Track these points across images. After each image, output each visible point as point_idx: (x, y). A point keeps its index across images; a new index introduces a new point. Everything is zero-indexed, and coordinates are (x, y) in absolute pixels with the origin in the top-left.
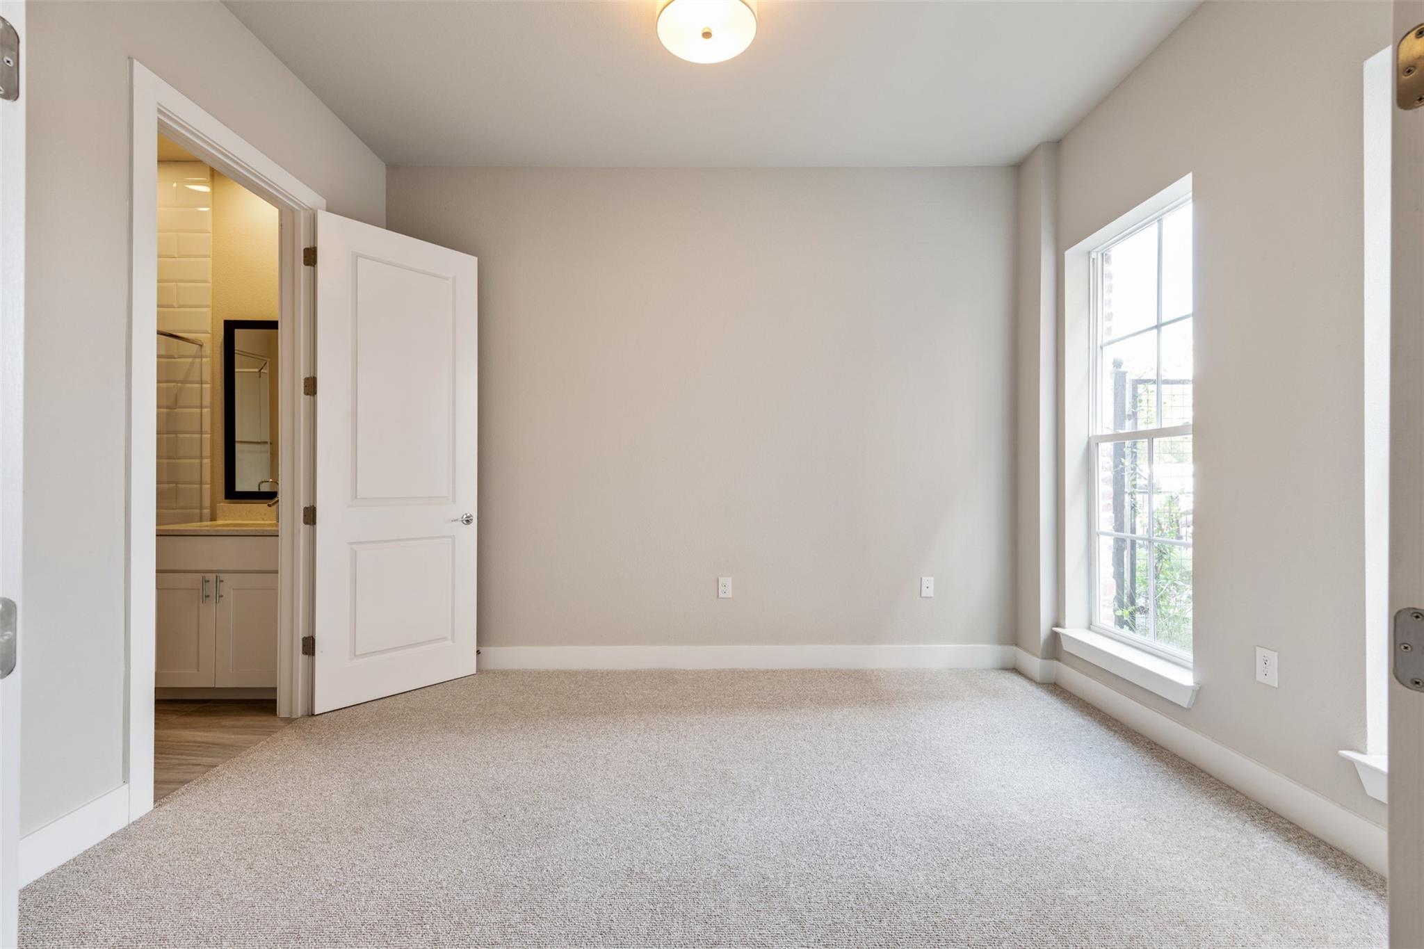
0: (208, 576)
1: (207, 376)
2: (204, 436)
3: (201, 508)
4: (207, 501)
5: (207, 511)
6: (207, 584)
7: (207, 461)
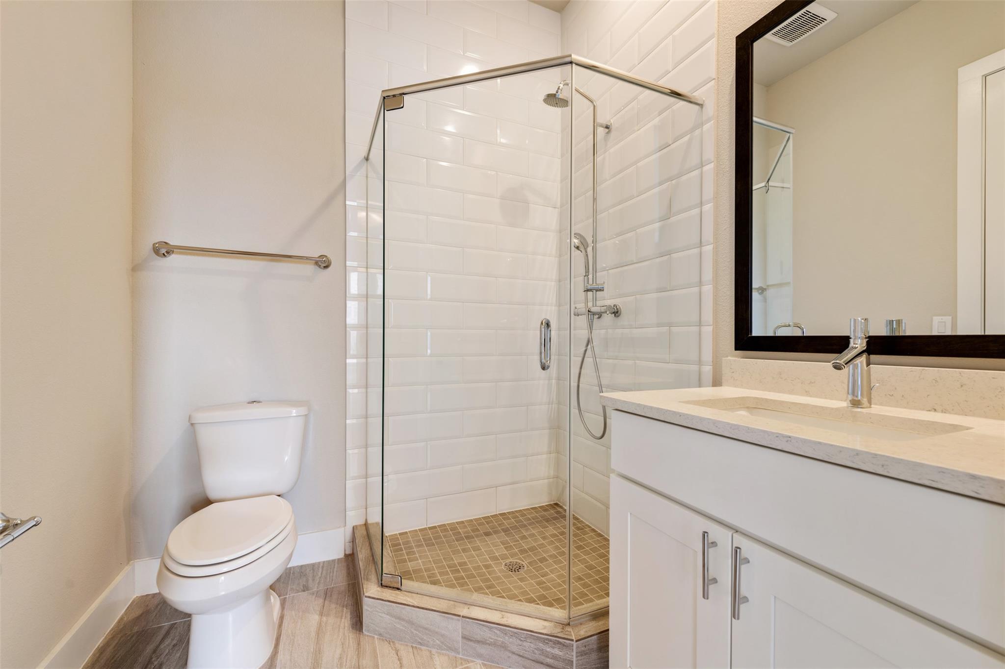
0: (717, 533)
1: (709, 153)
2: (704, 249)
3: (700, 363)
4: (707, 355)
5: (707, 369)
6: (711, 550)
7: (708, 289)
